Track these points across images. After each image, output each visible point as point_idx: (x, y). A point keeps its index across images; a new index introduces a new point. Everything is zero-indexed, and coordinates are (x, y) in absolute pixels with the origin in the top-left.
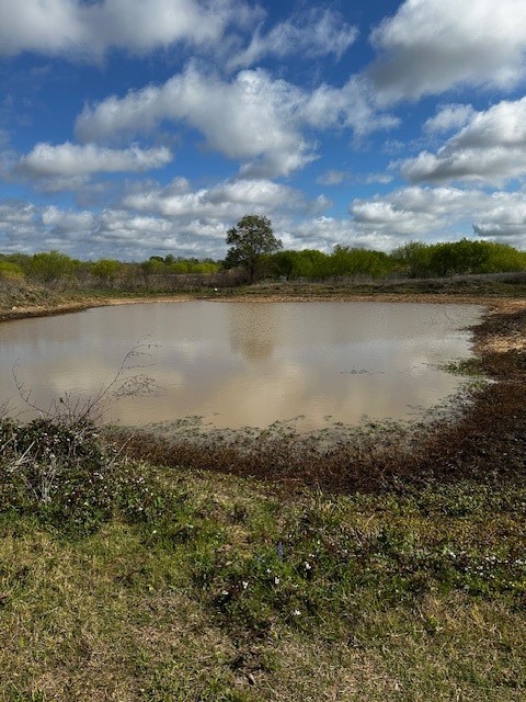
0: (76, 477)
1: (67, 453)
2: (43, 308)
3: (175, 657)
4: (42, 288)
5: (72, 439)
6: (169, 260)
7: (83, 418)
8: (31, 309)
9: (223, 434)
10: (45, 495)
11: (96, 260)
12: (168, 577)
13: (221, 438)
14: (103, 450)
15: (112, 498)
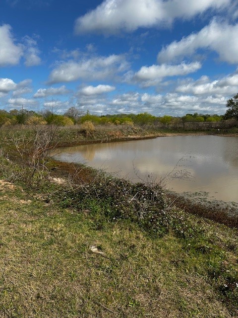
0: (154, 210)
1: (150, 199)
2: (139, 136)
3: (199, 309)
4: (140, 128)
5: (153, 193)
6: (195, 115)
7: (158, 185)
8: (135, 137)
9: (219, 203)
10: (141, 215)
11: (162, 116)
12: (195, 268)
13: (218, 205)
14: (165, 201)
15: (169, 223)
